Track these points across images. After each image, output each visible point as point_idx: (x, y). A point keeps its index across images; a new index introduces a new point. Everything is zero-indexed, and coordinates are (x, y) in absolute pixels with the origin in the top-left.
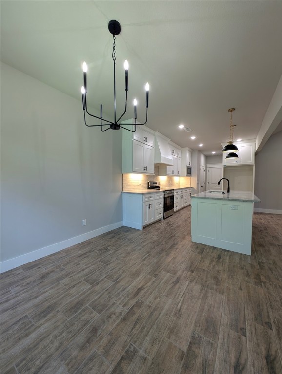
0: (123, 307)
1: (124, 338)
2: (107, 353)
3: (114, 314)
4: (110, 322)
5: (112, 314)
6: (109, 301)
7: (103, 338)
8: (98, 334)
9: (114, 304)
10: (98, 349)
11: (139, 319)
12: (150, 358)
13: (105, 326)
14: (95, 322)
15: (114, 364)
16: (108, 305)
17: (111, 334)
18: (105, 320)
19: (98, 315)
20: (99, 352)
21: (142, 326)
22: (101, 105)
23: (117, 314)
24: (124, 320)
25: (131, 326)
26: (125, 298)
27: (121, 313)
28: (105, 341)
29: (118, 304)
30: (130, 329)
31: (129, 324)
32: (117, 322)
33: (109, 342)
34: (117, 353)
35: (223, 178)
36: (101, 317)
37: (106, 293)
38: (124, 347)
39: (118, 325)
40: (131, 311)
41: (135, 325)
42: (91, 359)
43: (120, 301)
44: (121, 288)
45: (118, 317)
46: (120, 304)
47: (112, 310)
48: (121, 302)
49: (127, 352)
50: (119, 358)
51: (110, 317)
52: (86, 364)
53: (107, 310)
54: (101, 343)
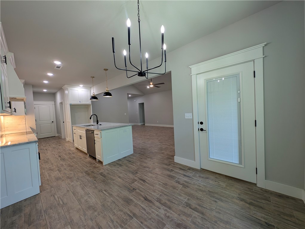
0: (160, 209)
1: (180, 208)
2: (190, 216)
3: (166, 214)
4: (172, 216)
5: (166, 215)
6: (154, 219)
7: (182, 219)
8: (180, 222)
9: (157, 215)
10: (189, 220)
11: (169, 201)
12: (187, 197)
13: (175, 219)
14: (173, 226)
15: (194, 212)
16: (158, 219)
17: (179, 215)
18: (170, 219)
19: (167, 226)
20: (190, 220)
21: (173, 199)
22: (113, 38)
23: (166, 212)
24: (170, 208)
25: (174, 204)
26: (152, 208)
27: (165, 210)
28: (184, 218)
29: (157, 213)
30: (176, 205)
31: (172, 206)
32: (172, 212)
33: (184, 215)
34: (188, 211)
35: (92, 114)
36: (169, 223)
37: (145, 223)
38: (185, 208)
39: (174, 211)
40: (164, 204)
41: (173, 202)
42: (194, 223)
43: (155, 212)
44: (141, 212)
45: (168, 212)
46: (157, 211)
47: (162, 216)
48: (156, 210)
49: (187, 206)
50: (190, 210)
51: (168, 217)
52: (198, 226)
53: (162, 219)
54: (185, 219)
